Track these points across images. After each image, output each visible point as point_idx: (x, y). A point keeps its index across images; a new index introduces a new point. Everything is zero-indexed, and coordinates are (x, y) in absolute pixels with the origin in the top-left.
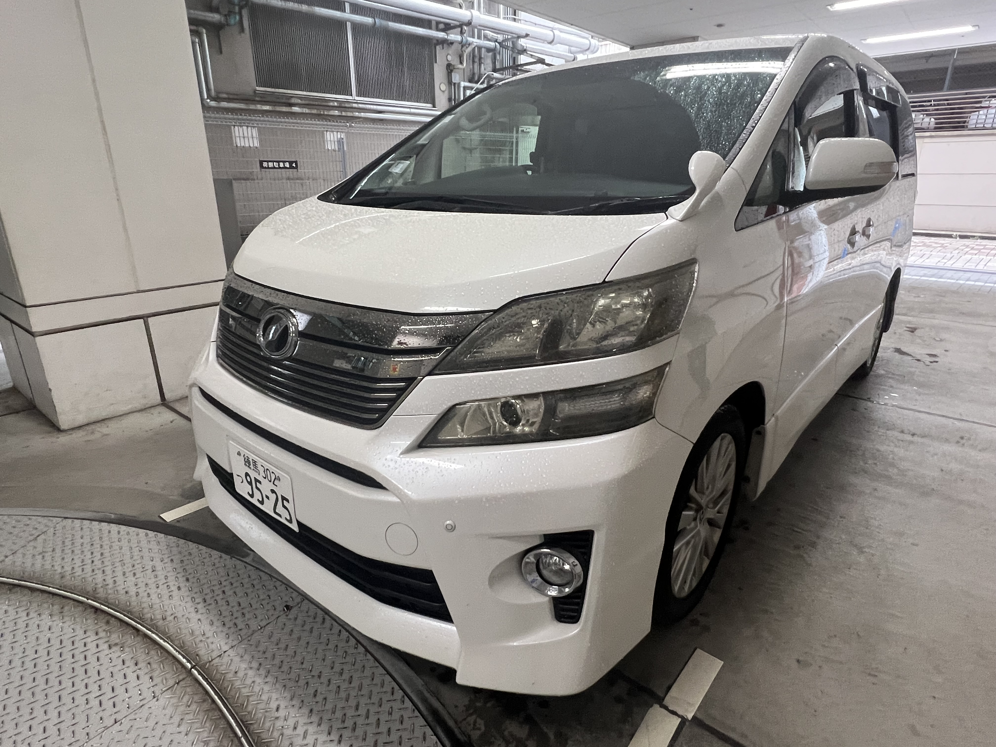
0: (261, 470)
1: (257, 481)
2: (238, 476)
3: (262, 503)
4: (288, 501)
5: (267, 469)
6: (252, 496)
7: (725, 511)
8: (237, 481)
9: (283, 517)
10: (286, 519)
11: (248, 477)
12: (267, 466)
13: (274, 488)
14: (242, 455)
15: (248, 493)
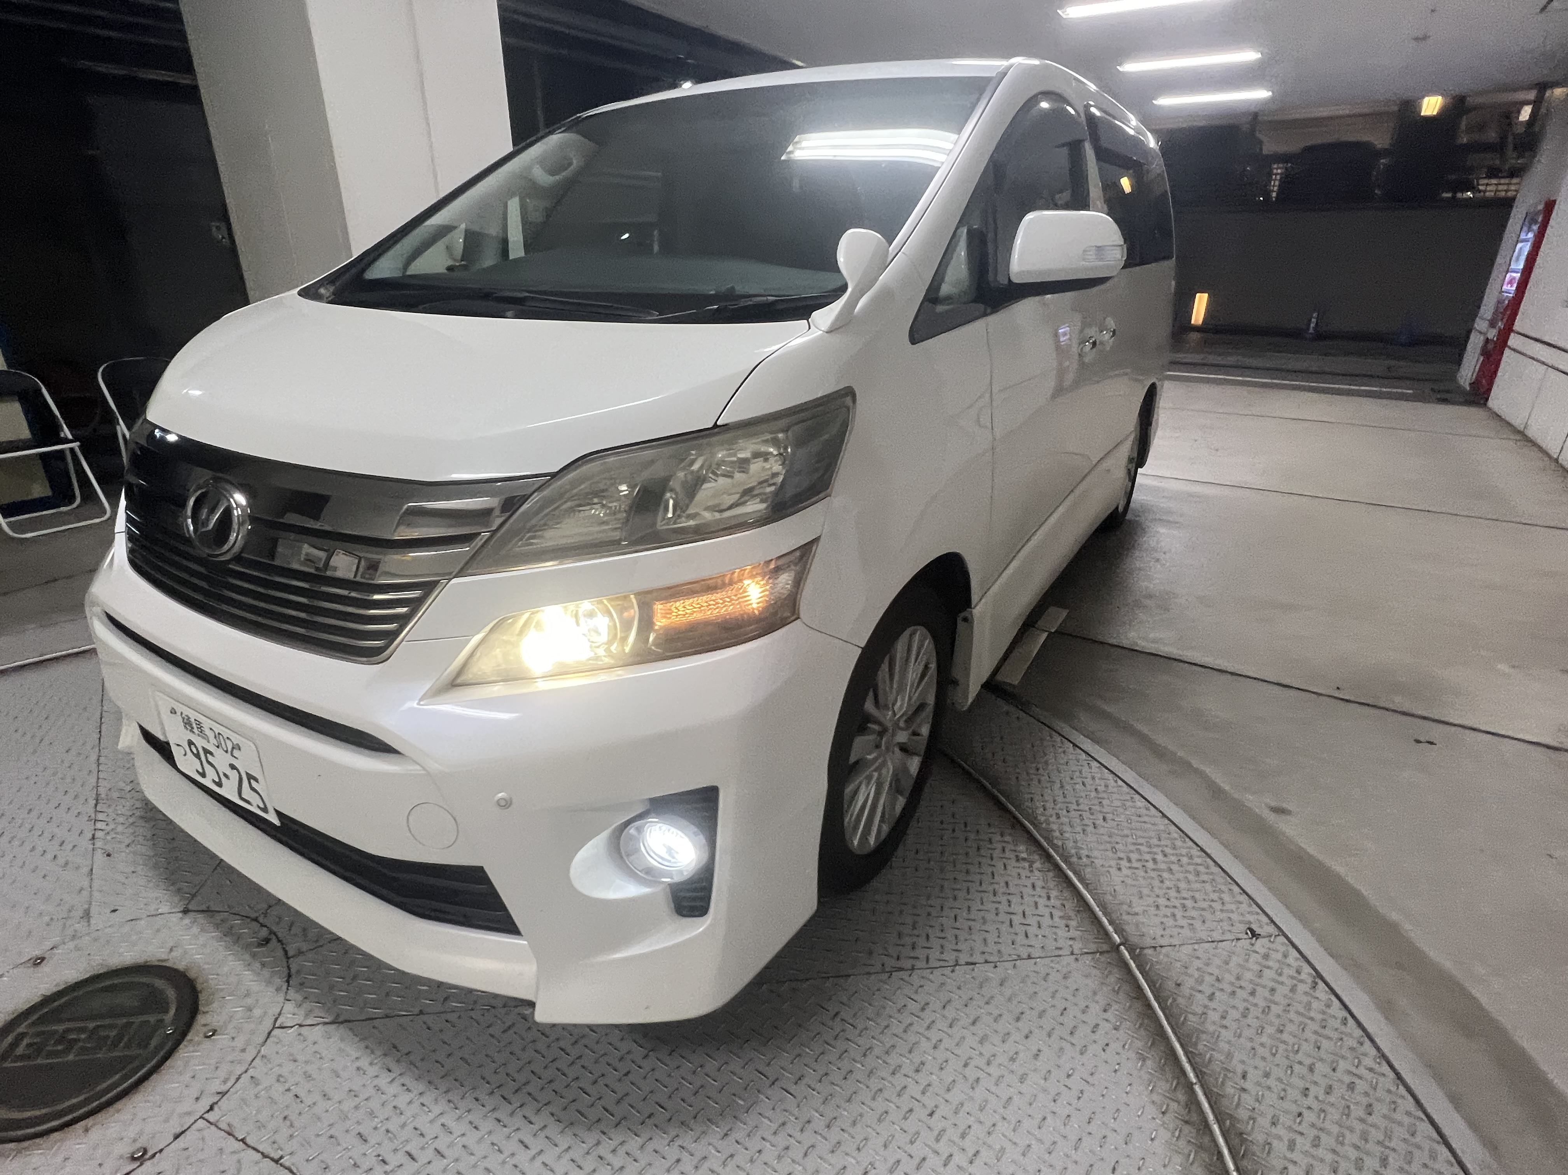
0: (211, 735)
1: (207, 752)
2: (177, 745)
3: (219, 784)
4: (256, 780)
5: (219, 734)
6: (203, 775)
7: (925, 730)
8: (177, 752)
9: (255, 805)
10: (259, 807)
11: (192, 746)
12: (218, 729)
13: (234, 761)
14: (179, 714)
15: (197, 771)
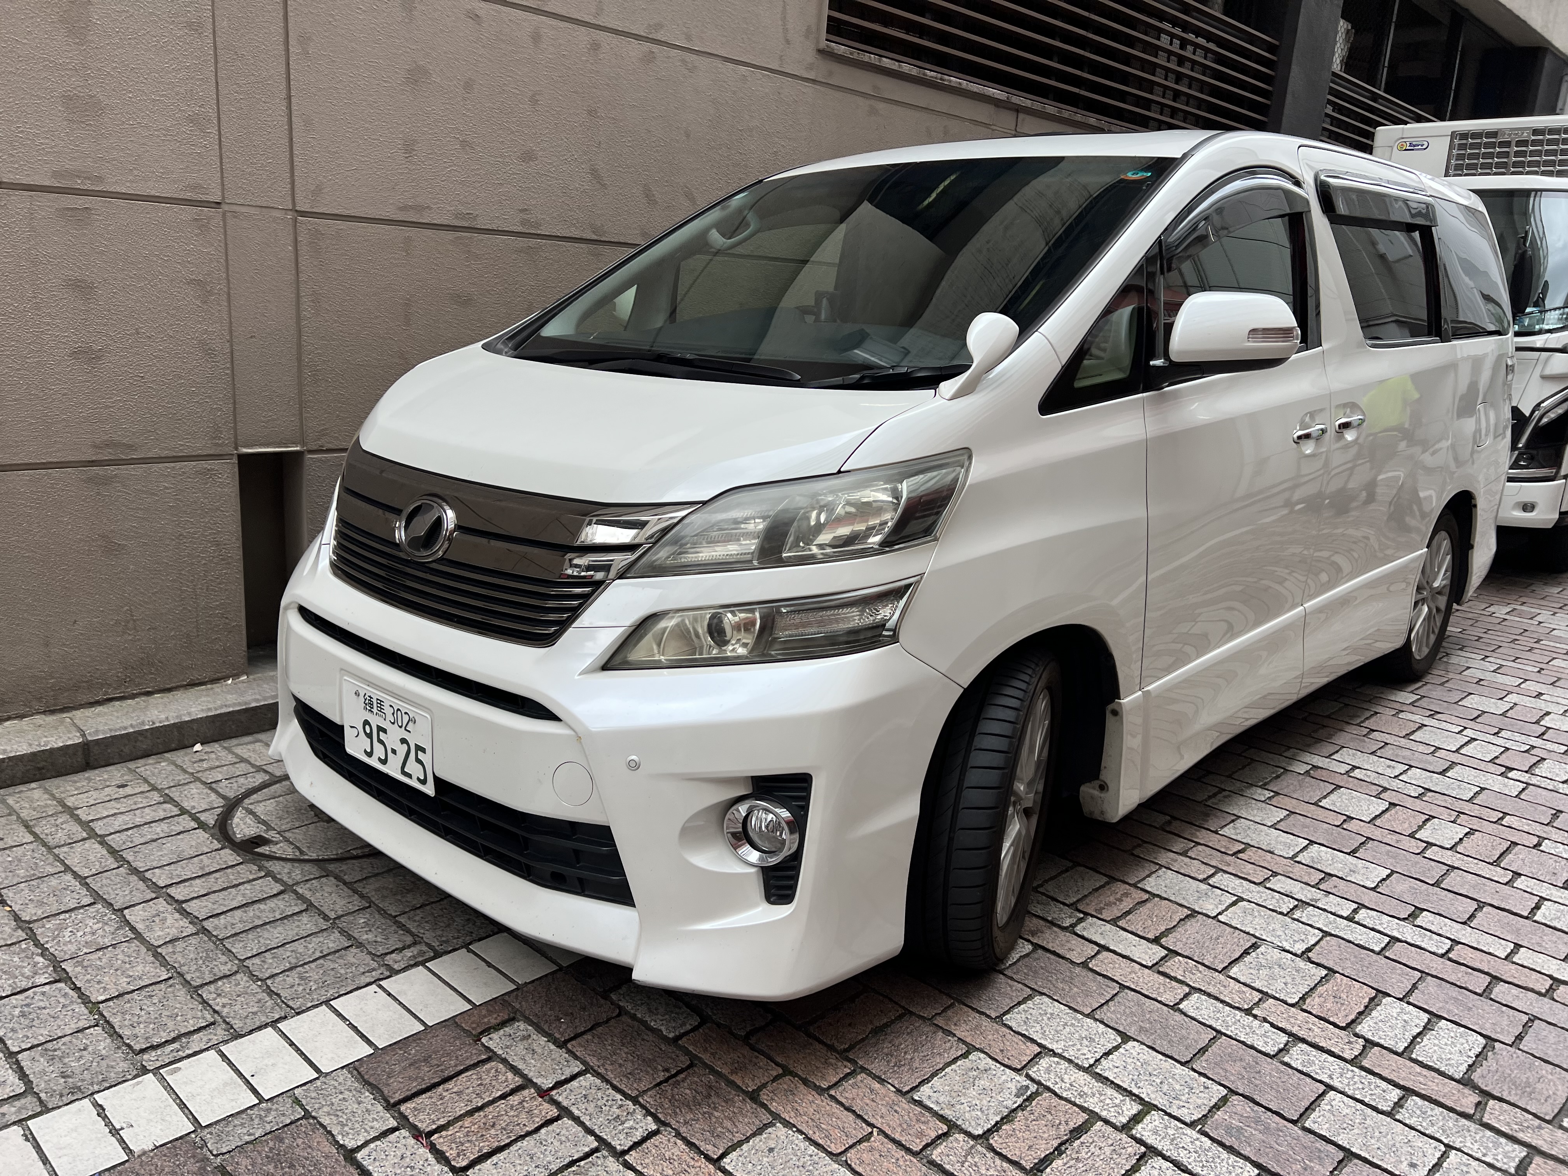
0: (389, 712)
1: (380, 729)
2: (352, 727)
3: (384, 762)
4: (423, 750)
5: (398, 710)
6: (370, 754)
8: (349, 735)
9: (414, 777)
10: (418, 779)
11: (367, 728)
12: (398, 704)
13: (406, 736)
14: (362, 695)
15: (365, 751)
